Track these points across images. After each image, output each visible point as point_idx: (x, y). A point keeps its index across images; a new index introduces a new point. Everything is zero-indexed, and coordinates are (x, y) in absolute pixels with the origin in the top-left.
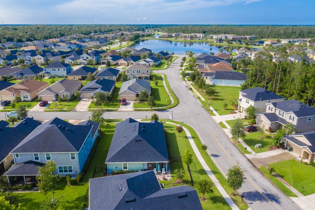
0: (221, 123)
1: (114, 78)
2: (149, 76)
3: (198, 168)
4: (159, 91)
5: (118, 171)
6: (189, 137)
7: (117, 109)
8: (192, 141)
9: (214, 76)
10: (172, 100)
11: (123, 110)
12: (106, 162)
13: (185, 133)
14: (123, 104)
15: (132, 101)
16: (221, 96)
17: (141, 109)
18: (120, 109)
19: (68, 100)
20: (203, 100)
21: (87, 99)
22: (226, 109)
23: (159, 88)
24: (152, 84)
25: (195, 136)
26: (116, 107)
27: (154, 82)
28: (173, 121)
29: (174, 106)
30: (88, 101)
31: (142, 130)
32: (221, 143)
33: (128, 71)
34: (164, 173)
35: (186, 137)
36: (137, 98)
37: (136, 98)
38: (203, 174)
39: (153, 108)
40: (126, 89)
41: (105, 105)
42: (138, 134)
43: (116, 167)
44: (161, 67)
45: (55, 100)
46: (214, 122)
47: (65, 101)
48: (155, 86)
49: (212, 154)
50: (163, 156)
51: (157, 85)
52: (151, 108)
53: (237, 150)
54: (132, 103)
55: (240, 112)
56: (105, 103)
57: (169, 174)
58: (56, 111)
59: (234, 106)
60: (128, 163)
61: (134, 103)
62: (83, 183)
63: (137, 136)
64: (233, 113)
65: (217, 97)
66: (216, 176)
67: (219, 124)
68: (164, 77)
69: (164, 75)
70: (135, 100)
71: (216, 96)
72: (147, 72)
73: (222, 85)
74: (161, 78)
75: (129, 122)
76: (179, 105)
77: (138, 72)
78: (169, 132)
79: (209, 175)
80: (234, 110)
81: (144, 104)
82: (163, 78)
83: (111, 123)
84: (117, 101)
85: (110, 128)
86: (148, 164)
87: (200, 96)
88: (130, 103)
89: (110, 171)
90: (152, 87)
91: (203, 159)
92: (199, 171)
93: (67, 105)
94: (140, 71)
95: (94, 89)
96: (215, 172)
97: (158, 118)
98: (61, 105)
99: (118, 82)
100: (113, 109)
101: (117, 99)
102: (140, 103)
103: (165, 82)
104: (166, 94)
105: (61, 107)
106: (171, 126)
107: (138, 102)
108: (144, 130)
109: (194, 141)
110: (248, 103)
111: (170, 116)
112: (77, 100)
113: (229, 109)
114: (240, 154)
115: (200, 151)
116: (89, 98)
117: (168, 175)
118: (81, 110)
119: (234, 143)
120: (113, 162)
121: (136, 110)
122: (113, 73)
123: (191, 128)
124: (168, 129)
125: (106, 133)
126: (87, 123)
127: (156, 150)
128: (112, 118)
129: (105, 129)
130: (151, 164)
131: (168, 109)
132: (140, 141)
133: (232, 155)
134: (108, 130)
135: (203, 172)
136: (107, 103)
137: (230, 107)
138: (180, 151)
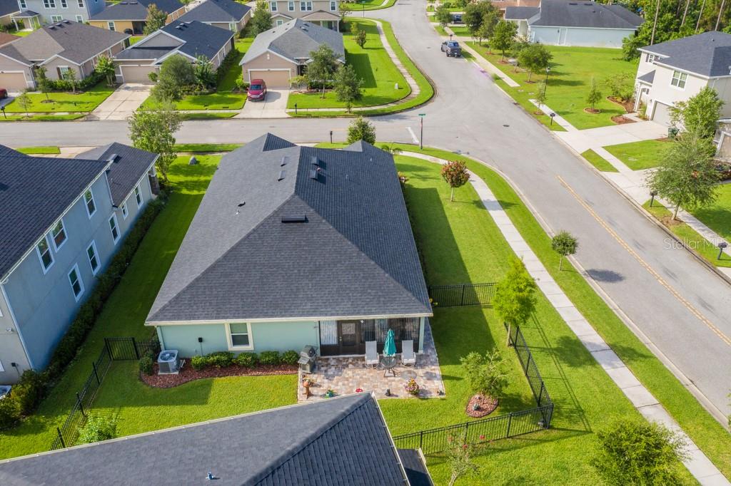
0: (590, 155)
1: (233, 25)
2: (338, 20)
3: (553, 337)
4: (371, 60)
5: (208, 356)
6: (488, 202)
7: (232, 111)
8: (500, 218)
9: (536, 18)
10: (412, 86)
11: (255, 116)
12: (149, 316)
13: (472, 190)
14: (253, 96)
15: (284, 87)
16: (568, 74)
17: (314, 113)
18: (243, 114)
19: (76, 85)
20: (512, 85)
21: (141, 85)
22: (596, 111)
23: (370, 53)
24: (350, 43)
25: (511, 201)
26: (230, 106)
27: (353, 37)
28: (422, 150)
29: (421, 102)
30: (142, 89)
31: (313, 174)
32: (611, 223)
33: (274, 4)
34: (413, 360)
35: (479, 204)
36: (300, 77)
37: (295, 78)
38: (581, 364)
39: (353, 109)
40: (265, 49)
41: (195, 101)
42: (297, 192)
43: (200, 340)
44: (372, 3)
45: (33, 86)
46: (566, 150)
47: (66, 89)
48: (358, 46)
49: (589, 268)
50: (406, 287)
51: (362, 46)
52: (346, 110)
53: (683, 254)
54: (285, 94)
55: (645, 119)
56: (196, 95)
57: (432, 364)
58: (30, 120)
59: (619, 100)
60: (252, 324)
61: (291, 96)
62: (42, 419)
63: (288, 202)
64: (620, 123)
65: (555, 77)
66: (636, 374)
67: (585, 157)
68: (383, 27)
69: (383, 22)
70: (294, 86)
71: (551, 73)
72: (333, 8)
73: (562, 45)
74: (374, 29)
75: (265, 149)
76: (437, 100)
77: (303, 8)
78: (416, 186)
79: (604, 367)
80: (621, 113)
81: (324, 98)
82: (382, 29)
83: (210, 156)
84: (237, 89)
85: (201, 174)
86: (339, 323)
87: (500, 74)
88: (278, 96)
89: (172, 355)
90: (349, 52)
91: (561, 291)
92: (556, 349)
93: (69, 103)
94: (309, 3)
95: (162, 52)
96: (629, 353)
97: (373, 136)
98: (51, 101)
99: (244, 40)
100: (221, 111)
101: (237, 81)
102: (311, 93)
103: (388, 39)
104: (394, 70)
105: (48, 106)
106: (419, 165)
107: (304, 90)
108: (320, 178)
109: (511, 216)
110: (682, 84)
111: (411, 132)
112: (107, 87)
113: (603, 111)
114: (696, 266)
115: (539, 257)
116: (145, 82)
117: (428, 369)
118: (111, 118)
119: (658, 222)
120: (179, 318)
121: (298, 116)
122: (231, 13)
123: (490, 171)
124: (408, 174)
125: (185, 191)
126: (106, 153)
127: (373, 263)
128: (212, 141)
129: (182, 178)
130: (353, 325)
131: (401, 111)
132: (306, 220)
133: (670, 274)
134: (195, 179)
135: (573, 352)
136: (204, 94)
137: (605, 104)
138: (464, 259)
